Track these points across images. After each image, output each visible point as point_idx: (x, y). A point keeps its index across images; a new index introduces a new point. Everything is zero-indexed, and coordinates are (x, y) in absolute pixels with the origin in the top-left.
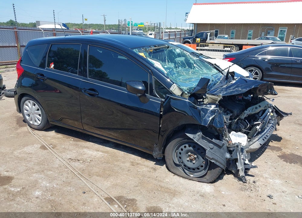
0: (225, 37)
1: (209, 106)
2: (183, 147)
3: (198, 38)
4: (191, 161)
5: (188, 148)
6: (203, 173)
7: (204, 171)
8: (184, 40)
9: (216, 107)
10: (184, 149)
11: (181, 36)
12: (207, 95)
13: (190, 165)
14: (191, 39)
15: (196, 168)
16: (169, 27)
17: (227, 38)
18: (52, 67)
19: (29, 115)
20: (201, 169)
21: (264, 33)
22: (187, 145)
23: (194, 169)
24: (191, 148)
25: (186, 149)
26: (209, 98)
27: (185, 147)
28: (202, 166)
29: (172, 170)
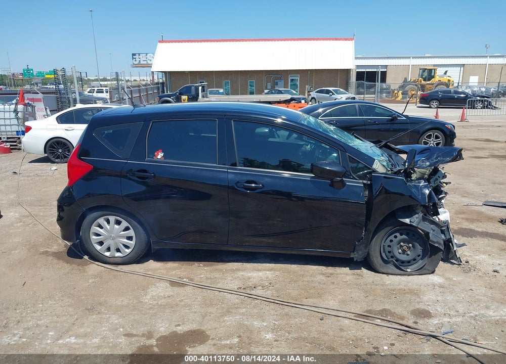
0: (220, 91)
1: (417, 181)
2: (392, 237)
3: (182, 95)
4: (404, 252)
5: (400, 237)
6: (420, 263)
7: (421, 261)
8: (160, 99)
9: (425, 182)
10: (395, 240)
11: (147, 93)
12: (416, 169)
13: (403, 257)
14: (172, 98)
15: (412, 260)
16: (102, 78)
17: (222, 94)
18: (159, 157)
19: (101, 243)
20: (418, 258)
21: (270, 84)
22: (398, 234)
23: (409, 262)
24: (404, 237)
25: (397, 239)
26: (418, 173)
27: (396, 237)
28: (419, 256)
29: (382, 270)
